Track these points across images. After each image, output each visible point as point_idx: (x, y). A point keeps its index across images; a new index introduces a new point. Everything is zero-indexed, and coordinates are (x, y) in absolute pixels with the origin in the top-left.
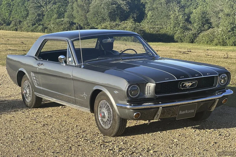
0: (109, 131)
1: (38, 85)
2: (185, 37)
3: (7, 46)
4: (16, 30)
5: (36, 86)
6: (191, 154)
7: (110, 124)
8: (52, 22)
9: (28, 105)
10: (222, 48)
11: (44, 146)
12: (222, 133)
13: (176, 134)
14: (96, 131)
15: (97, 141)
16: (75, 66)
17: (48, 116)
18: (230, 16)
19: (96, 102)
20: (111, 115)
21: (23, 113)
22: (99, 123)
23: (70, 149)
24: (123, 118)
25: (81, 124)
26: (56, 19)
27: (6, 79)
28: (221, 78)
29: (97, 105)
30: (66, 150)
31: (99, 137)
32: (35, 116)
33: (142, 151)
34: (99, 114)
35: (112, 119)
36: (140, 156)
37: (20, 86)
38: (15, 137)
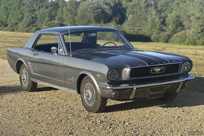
0: (93, 108)
1: (34, 72)
2: (160, 38)
3: (6, 43)
4: (13, 31)
5: (32, 73)
6: (159, 125)
8: (44, 24)
10: (193, 47)
11: (39, 120)
12: (185, 110)
13: (147, 111)
14: (82, 109)
15: (83, 116)
16: (65, 55)
17: (42, 97)
18: (200, 19)
19: (82, 84)
20: (94, 95)
21: (21, 96)
22: (84, 102)
23: (61, 122)
24: (104, 97)
25: (70, 104)
26: (48, 21)
27: (6, 70)
28: (185, 65)
29: (83, 87)
30: (57, 122)
31: (84, 113)
32: (31, 98)
33: (119, 123)
34: (84, 94)
35: (95, 98)
36: (118, 127)
37: (19, 74)
38: (15, 113)
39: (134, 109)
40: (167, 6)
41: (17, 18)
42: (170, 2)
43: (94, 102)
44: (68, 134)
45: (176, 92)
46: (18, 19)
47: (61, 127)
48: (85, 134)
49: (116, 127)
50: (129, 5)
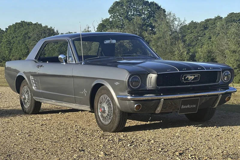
0: (109, 126)
1: (38, 88)
5: (35, 90)
6: (193, 143)
7: (110, 119)
9: (26, 111)
11: (42, 138)
12: (225, 129)
15: (97, 135)
16: (76, 64)
17: (47, 119)
18: (236, 53)
19: (96, 97)
20: (111, 109)
21: (21, 118)
22: (98, 119)
23: (69, 140)
24: (123, 111)
25: (81, 125)
28: (225, 75)
29: (97, 101)
30: (64, 141)
31: (98, 132)
32: (33, 119)
33: (142, 141)
34: (99, 109)
35: (112, 113)
36: (141, 144)
37: (19, 93)
38: (12, 132)
39: (161, 129)
40: (197, 41)
41: (21, 54)
42: (200, 36)
43: (111, 118)
44: (78, 151)
45: (214, 107)
46: (23, 54)
47: (69, 144)
48: (99, 151)
49: (139, 145)
50: (152, 38)
